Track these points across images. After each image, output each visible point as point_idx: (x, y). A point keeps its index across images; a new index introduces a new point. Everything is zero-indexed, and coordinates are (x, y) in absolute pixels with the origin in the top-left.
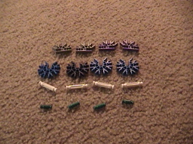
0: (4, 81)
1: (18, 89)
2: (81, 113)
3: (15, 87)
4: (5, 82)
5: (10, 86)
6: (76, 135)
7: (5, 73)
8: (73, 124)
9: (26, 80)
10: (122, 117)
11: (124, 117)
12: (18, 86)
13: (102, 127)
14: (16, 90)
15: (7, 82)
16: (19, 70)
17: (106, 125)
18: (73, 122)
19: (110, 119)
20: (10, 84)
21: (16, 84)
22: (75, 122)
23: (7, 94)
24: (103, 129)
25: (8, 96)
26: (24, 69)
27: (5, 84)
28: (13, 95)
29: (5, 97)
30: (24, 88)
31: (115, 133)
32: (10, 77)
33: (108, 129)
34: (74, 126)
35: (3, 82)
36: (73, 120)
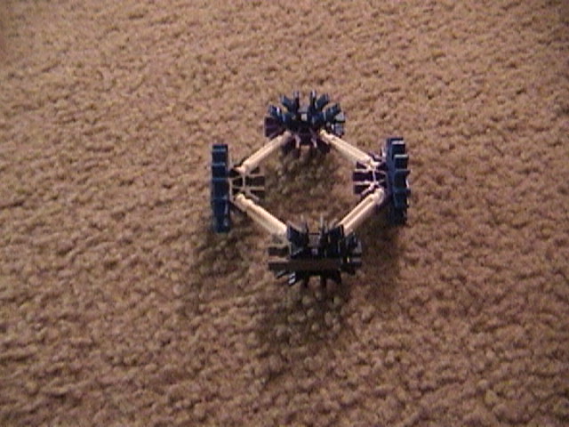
0: (122, 177)
1: (167, 213)
2: (392, 324)
3: (159, 203)
4: (123, 183)
5: (143, 200)
6: (369, 403)
7: (123, 153)
8: (362, 363)
9: (200, 185)
10: (540, 358)
11: (547, 361)
12: (169, 201)
13: (469, 388)
14: (161, 213)
15: (131, 183)
16: (176, 149)
17: (483, 383)
18: (362, 355)
19: (497, 359)
20: (140, 193)
21: (164, 194)
22: (369, 356)
23: (127, 227)
24: (470, 396)
25: (128, 233)
26: (194, 145)
27: (125, 189)
28: (151, 230)
29: (120, 236)
30: (188, 211)
31: (515, 416)
32: (144, 169)
33: (491, 396)
34: (365, 370)
35: (118, 182)
36: (363, 348)
